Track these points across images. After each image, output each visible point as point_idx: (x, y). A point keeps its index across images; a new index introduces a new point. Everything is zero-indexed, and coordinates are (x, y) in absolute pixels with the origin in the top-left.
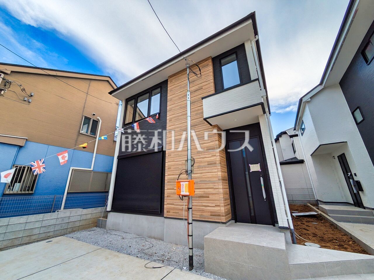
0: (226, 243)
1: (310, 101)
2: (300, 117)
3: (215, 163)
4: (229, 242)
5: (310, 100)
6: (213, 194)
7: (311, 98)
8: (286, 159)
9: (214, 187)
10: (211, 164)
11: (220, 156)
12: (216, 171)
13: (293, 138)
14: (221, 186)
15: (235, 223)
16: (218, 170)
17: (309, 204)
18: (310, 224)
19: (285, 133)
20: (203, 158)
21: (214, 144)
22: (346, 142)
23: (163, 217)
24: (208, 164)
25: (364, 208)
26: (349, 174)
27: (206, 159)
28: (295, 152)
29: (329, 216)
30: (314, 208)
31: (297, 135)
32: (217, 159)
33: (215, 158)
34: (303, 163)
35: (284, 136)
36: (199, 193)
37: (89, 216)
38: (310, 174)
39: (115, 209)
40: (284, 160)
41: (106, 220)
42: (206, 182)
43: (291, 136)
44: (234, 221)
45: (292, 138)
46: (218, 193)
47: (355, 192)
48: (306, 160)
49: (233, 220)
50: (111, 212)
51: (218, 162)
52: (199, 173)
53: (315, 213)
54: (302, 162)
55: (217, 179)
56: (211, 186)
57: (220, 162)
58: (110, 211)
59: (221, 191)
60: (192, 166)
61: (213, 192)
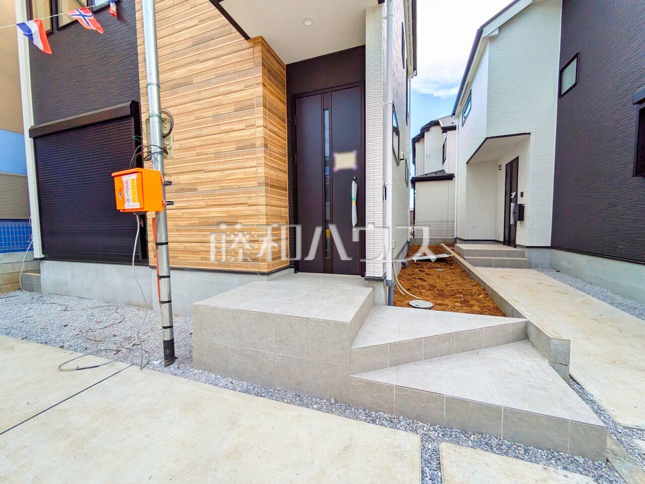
0: (236, 315)
1: (497, 35)
2: (468, 83)
4: (242, 312)
5: (497, 32)
6: (246, 217)
7: (500, 28)
8: (427, 173)
9: (249, 202)
10: (245, 147)
11: (264, 126)
12: (253, 163)
13: (448, 132)
14: (264, 199)
15: (295, 272)
16: (259, 162)
17: (443, 245)
18: (431, 272)
19: (436, 123)
20: (227, 132)
21: (253, 94)
22: (530, 133)
23: (148, 265)
24: (238, 149)
25: (515, 247)
26: (514, 194)
27: (233, 134)
28: (444, 161)
29: (465, 259)
30: (449, 249)
31: (453, 128)
32: (258, 135)
33: (252, 131)
34: (452, 179)
35: (434, 130)
36: (217, 215)
38: (457, 198)
39: (52, 252)
40: (425, 173)
41: (40, 276)
42: (232, 191)
43: (445, 130)
44: (292, 270)
45: (445, 134)
46: (256, 213)
47: (512, 222)
48: (458, 175)
49: (291, 267)
50: (46, 260)
51: (259, 142)
52: (218, 171)
53: (446, 256)
54: (450, 177)
55: (256, 182)
56: (243, 200)
57: (263, 142)
58: (42, 259)
59: (263, 209)
60: (164, 137)
61: (247, 213)
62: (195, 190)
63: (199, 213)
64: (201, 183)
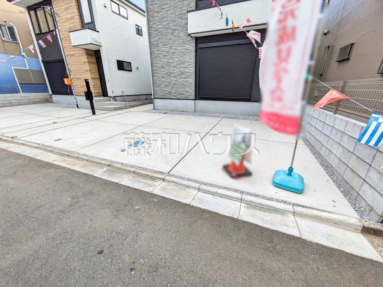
3: (88, 71)
21: (86, 60)
27: (84, 68)
32: (88, 69)
37: (41, 97)
39: (54, 93)
41: (53, 99)
58: (52, 95)
60: (70, 72)
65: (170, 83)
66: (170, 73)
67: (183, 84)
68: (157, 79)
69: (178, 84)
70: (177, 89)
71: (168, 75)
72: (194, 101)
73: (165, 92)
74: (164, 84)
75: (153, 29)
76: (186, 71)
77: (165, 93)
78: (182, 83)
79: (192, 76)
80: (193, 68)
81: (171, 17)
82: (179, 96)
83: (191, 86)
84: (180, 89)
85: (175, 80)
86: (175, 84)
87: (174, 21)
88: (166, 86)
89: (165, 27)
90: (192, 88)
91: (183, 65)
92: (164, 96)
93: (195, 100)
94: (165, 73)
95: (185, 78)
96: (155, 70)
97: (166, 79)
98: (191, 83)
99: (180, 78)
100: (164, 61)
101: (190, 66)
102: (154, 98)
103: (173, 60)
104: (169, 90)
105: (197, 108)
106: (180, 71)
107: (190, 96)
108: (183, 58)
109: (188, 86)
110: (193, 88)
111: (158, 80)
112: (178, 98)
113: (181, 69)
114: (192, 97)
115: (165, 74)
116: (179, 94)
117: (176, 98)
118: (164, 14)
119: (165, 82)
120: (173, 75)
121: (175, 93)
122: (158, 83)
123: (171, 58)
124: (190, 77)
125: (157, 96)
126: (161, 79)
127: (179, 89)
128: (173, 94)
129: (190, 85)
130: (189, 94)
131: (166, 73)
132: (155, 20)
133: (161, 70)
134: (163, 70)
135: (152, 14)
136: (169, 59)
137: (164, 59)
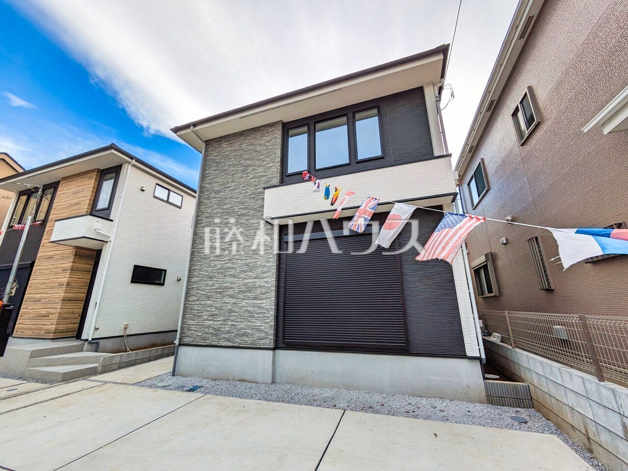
6: (52, 314)
9: (55, 307)
10: (61, 285)
12: (61, 292)
14: (60, 306)
20: (57, 278)
21: (68, 265)
24: (59, 285)
27: (59, 280)
32: (65, 281)
33: (65, 279)
36: (44, 312)
42: (52, 302)
46: (56, 312)
51: (65, 284)
52: (50, 294)
55: (60, 299)
59: (58, 310)
60: (12, 289)
61: (54, 312)
62: (40, 301)
63: (38, 311)
64: (43, 299)
65: (221, 309)
66: (224, 288)
67: (250, 312)
68: (195, 301)
69: (237, 312)
70: (235, 323)
71: (220, 293)
72: (271, 353)
73: (207, 330)
74: (208, 311)
75: (206, 215)
76: (258, 283)
77: (206, 333)
78: (246, 310)
79: (269, 294)
80: (273, 279)
81: (238, 198)
82: (238, 340)
83: (265, 315)
84: (241, 322)
85: (233, 303)
86: (231, 311)
87: (243, 203)
88: (213, 315)
89: (226, 212)
90: (268, 321)
91: (251, 272)
92: (204, 339)
93: (274, 349)
94: (213, 289)
95: (253, 299)
96: (196, 282)
97: (214, 301)
98: (267, 309)
99: (243, 299)
100: (215, 266)
101: (265, 275)
102: (180, 345)
103: (233, 263)
104: (216, 324)
105: (279, 370)
106: (245, 285)
107: (262, 339)
108: (253, 261)
109: (259, 317)
110: (271, 322)
111: (197, 303)
112: (236, 345)
113: (247, 281)
114: (266, 341)
115: (213, 291)
116: (237, 334)
117: (231, 344)
118: (228, 195)
119: (211, 306)
120: (230, 292)
121: (228, 332)
122: (195, 309)
123: (230, 260)
124: (264, 296)
125: (186, 340)
126: (203, 300)
127: (239, 324)
128: (223, 335)
129: (265, 313)
130: (262, 335)
131: (216, 289)
132: (210, 203)
133: (207, 282)
134: (210, 283)
135: (207, 194)
136: (225, 262)
137: (216, 263)
